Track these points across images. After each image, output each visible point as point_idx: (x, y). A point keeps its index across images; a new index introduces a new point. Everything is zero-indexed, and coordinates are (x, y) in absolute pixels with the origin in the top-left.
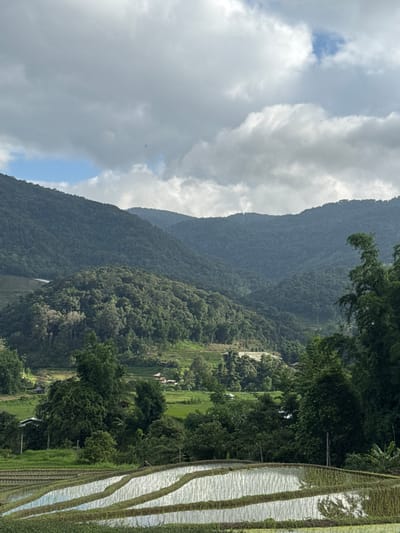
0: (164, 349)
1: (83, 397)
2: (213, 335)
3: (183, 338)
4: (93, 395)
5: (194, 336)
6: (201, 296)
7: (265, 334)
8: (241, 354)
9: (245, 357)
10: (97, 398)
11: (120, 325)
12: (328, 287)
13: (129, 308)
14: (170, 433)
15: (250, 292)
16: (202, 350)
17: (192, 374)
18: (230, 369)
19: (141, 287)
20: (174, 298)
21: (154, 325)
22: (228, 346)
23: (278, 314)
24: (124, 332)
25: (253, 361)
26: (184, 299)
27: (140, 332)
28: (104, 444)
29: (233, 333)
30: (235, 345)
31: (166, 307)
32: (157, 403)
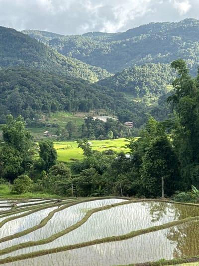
0: (49, 117)
1: (8, 153)
2: (78, 108)
3: (60, 110)
4: (14, 150)
5: (67, 109)
6: (70, 84)
7: (108, 105)
8: (95, 118)
9: (97, 120)
10: (16, 152)
11: (22, 103)
12: (143, 76)
13: (27, 92)
14: (62, 172)
15: (98, 80)
16: (71, 116)
17: (67, 131)
18: (88, 127)
19: (33, 80)
20: (54, 86)
21: (43, 103)
22: (86, 114)
23: (115, 93)
24: (25, 107)
25: (102, 122)
26: (59, 87)
27: (34, 107)
28: (25, 182)
29: (89, 106)
30: (91, 112)
31: (49, 92)
32: (52, 154)
